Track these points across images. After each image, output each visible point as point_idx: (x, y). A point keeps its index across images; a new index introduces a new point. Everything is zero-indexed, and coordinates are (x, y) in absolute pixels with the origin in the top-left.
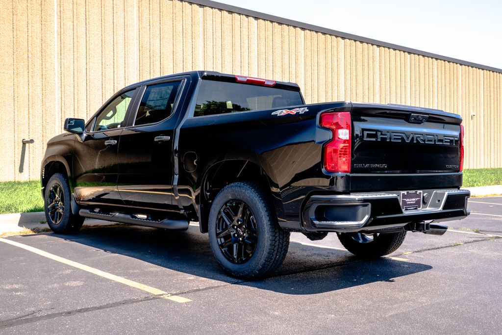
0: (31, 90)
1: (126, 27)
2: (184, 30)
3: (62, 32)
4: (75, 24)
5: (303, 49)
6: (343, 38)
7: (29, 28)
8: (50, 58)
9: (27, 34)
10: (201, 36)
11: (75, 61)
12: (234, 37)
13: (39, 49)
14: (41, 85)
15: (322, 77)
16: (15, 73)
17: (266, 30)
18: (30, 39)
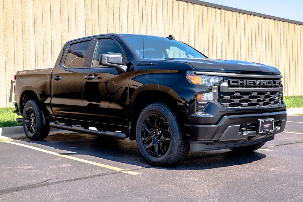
0: (16, 48)
1: (76, 4)
2: (114, 6)
3: (35, 9)
4: (43, 4)
5: (192, 17)
6: (220, 9)
7: (14, 7)
8: (28, 26)
9: (12, 11)
10: (125, 10)
11: (44, 28)
12: (147, 10)
13: (20, 21)
14: (22, 44)
15: (206, 35)
16: (6, 37)
17: (168, 4)
18: (15, 14)
